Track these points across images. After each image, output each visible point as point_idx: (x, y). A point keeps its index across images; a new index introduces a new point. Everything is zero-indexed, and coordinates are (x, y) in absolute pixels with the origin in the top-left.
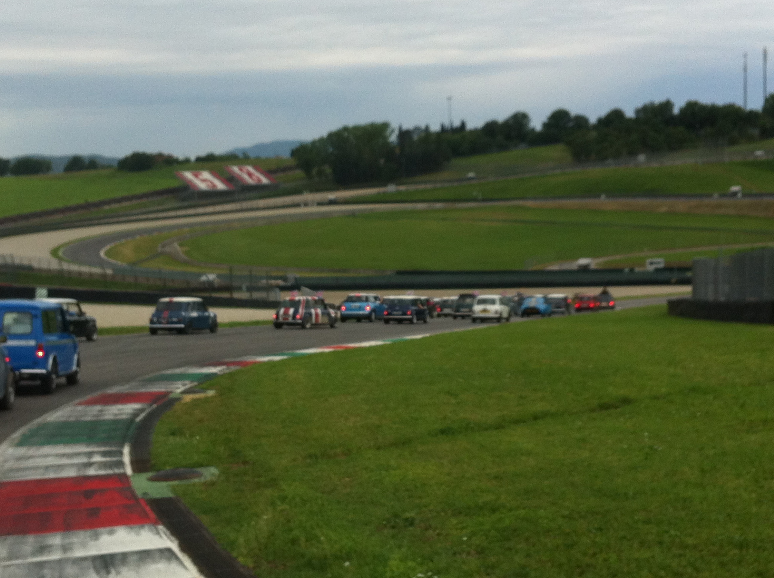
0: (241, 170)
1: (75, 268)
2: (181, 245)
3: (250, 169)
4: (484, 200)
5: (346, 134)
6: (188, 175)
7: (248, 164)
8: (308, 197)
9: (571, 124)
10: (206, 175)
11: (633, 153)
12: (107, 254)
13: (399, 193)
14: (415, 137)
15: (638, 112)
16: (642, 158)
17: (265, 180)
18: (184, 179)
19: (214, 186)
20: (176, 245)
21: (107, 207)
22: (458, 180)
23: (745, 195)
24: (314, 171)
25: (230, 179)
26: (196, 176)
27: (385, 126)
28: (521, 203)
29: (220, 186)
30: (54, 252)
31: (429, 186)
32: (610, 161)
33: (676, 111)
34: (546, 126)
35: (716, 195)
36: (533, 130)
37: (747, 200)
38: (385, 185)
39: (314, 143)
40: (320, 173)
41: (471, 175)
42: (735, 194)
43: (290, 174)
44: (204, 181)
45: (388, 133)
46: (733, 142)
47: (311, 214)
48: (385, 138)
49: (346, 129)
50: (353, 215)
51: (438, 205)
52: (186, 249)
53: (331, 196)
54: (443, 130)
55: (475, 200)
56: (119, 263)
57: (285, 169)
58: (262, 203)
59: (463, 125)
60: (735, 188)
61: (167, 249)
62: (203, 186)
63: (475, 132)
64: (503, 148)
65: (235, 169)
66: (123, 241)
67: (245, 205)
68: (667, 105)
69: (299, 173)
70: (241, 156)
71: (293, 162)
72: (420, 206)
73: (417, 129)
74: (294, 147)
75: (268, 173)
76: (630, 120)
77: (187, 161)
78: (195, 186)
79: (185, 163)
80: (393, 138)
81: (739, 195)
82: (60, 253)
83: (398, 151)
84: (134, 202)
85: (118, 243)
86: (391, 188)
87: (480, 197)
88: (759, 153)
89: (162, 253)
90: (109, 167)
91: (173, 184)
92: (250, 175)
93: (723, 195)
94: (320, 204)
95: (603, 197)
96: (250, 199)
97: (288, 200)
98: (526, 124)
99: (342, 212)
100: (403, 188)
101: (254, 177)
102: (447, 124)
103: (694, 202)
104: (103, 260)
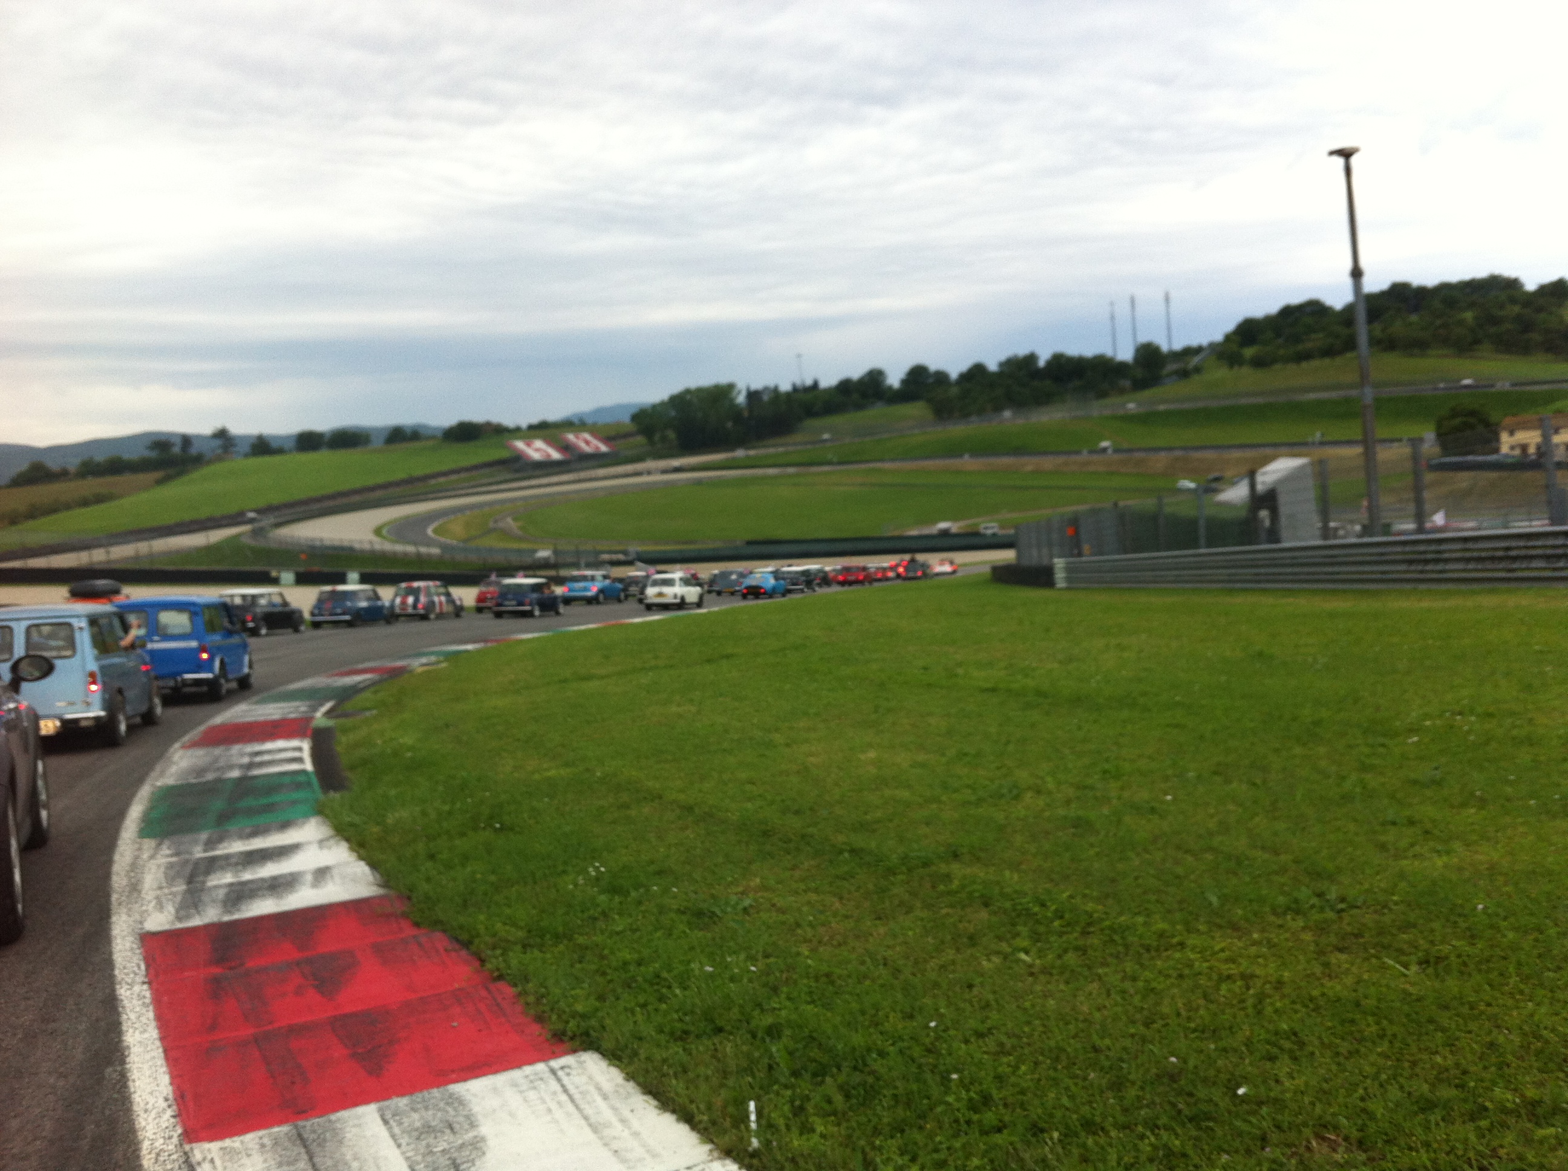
0: (577, 438)
1: (399, 548)
2: (515, 519)
3: (587, 436)
4: (840, 463)
5: (688, 397)
6: (520, 445)
7: (584, 431)
8: (650, 464)
9: (931, 380)
10: (539, 444)
11: (998, 409)
12: (435, 531)
13: (748, 457)
14: (766, 398)
15: (1002, 365)
16: (1007, 414)
17: (603, 448)
18: (515, 449)
19: (549, 455)
20: (509, 520)
21: (433, 482)
22: (813, 443)
23: (1117, 451)
24: (657, 437)
25: (565, 448)
26: (529, 445)
27: (731, 387)
28: (879, 465)
29: (556, 455)
30: (378, 531)
31: (781, 449)
32: (974, 418)
33: (1042, 363)
34: (905, 382)
35: (1085, 452)
36: (890, 388)
37: (1117, 457)
38: (732, 450)
39: (654, 407)
40: (664, 439)
41: (826, 436)
42: (1104, 450)
43: (631, 440)
44: (537, 450)
45: (734, 393)
46: (1102, 395)
47: (655, 483)
48: (732, 400)
49: (688, 391)
50: (699, 482)
51: (791, 470)
52: (519, 524)
53: (676, 463)
54: (795, 389)
55: (830, 463)
56: (449, 541)
57: (626, 435)
58: (601, 472)
59: (815, 385)
60: (1105, 444)
61: (501, 525)
62: (536, 456)
63: (829, 391)
64: (859, 407)
65: (571, 437)
66: (452, 517)
67: (583, 475)
68: (1031, 358)
69: (640, 439)
70: (576, 421)
71: (632, 428)
72: (771, 471)
73: (766, 389)
74: (634, 410)
75: (607, 439)
76: (994, 374)
77: (518, 429)
78: (528, 457)
79: (516, 432)
80: (741, 399)
81: (1110, 451)
82: (384, 532)
83: (746, 414)
84: (463, 475)
85: (445, 519)
86: (740, 453)
87: (835, 460)
88: (1131, 406)
89: (494, 530)
90: (433, 437)
91: (504, 454)
92: (587, 443)
93: (1092, 452)
94: (665, 471)
95: (966, 457)
96: (588, 468)
97: (630, 468)
98: (883, 381)
99: (688, 479)
100: (752, 453)
101: (591, 445)
102: (798, 383)
103: (1060, 460)
104: (429, 538)
